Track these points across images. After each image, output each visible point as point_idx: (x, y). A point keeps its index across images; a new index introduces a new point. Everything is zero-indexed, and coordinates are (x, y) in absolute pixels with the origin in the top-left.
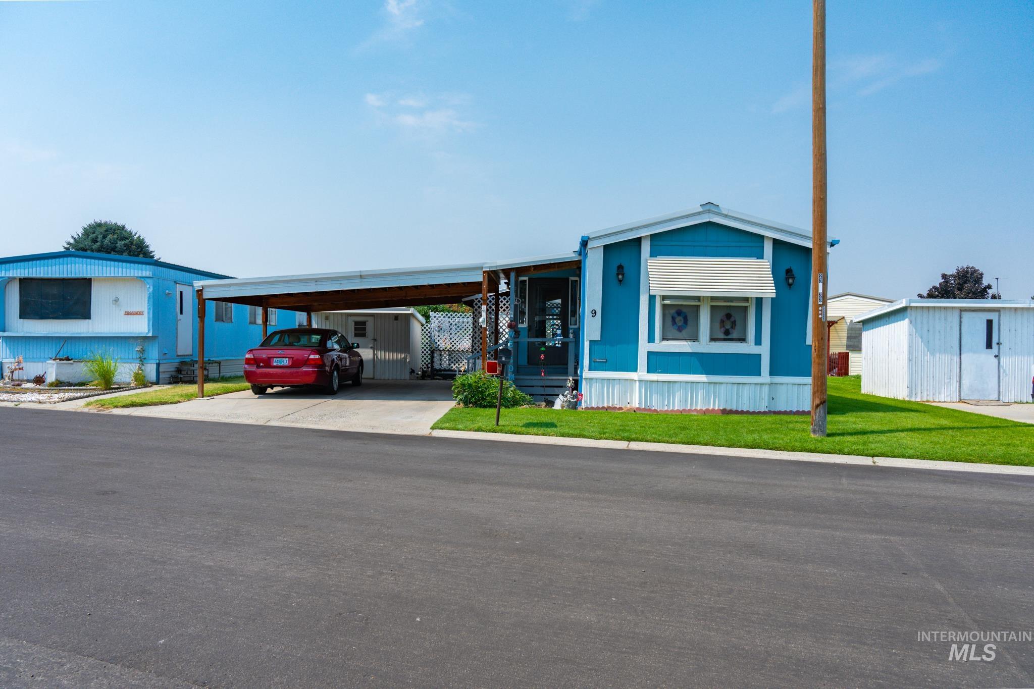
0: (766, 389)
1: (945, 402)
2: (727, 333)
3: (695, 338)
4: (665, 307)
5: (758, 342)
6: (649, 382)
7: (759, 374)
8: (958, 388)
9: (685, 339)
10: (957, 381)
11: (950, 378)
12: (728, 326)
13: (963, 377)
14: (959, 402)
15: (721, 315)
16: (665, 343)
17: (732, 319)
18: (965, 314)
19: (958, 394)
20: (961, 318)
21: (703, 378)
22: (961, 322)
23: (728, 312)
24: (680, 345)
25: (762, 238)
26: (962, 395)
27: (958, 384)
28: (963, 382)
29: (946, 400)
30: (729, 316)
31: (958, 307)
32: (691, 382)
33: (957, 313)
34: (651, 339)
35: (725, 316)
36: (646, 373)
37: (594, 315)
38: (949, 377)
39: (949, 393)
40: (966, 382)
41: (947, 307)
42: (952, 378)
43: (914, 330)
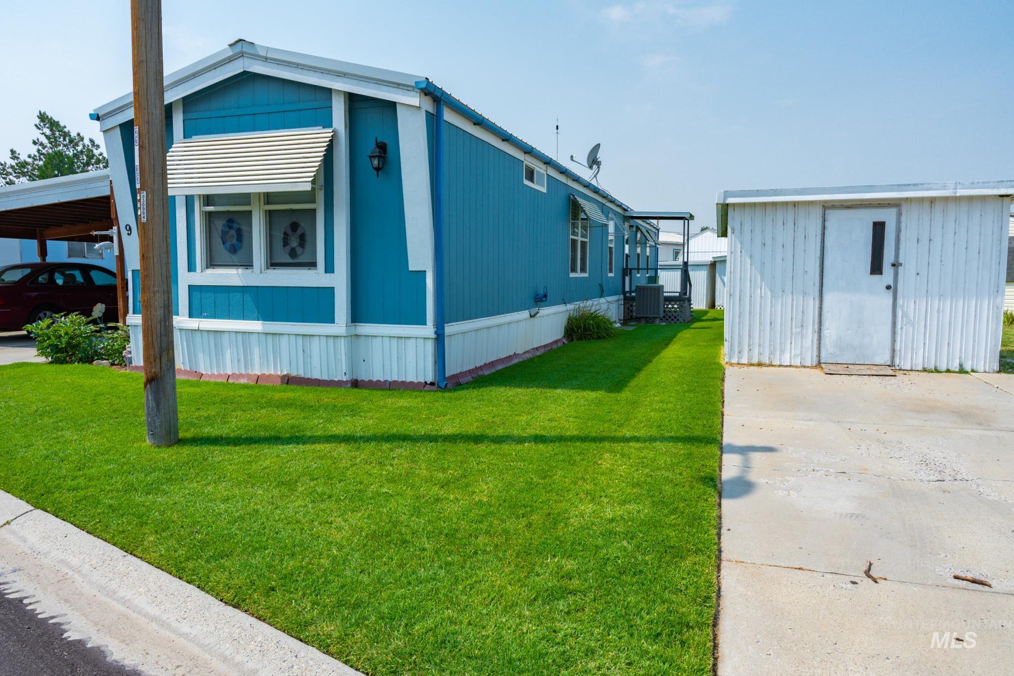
0: (342, 344)
1: (791, 366)
2: (293, 254)
3: (248, 264)
4: (209, 217)
5: (329, 268)
6: (190, 331)
7: (331, 320)
8: (816, 342)
9: (235, 266)
10: (814, 331)
11: (802, 326)
12: (294, 243)
13: (826, 324)
14: (816, 366)
15: (283, 225)
16: (210, 271)
17: (299, 232)
18: (832, 216)
19: (815, 354)
20: (824, 221)
21: (256, 326)
22: (824, 228)
23: (294, 219)
24: (227, 274)
25: (330, 91)
26: (823, 355)
27: (816, 336)
28: (826, 332)
29: (793, 364)
30: (295, 226)
31: (820, 201)
32: (243, 332)
33: (817, 212)
34: (191, 268)
35: (289, 227)
36: (187, 318)
37: (129, 232)
38: (799, 325)
39: (799, 352)
40: (829, 332)
41: (798, 202)
42: (805, 326)
43: (739, 245)
